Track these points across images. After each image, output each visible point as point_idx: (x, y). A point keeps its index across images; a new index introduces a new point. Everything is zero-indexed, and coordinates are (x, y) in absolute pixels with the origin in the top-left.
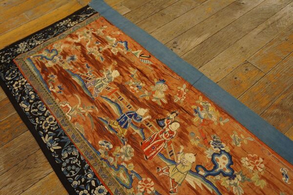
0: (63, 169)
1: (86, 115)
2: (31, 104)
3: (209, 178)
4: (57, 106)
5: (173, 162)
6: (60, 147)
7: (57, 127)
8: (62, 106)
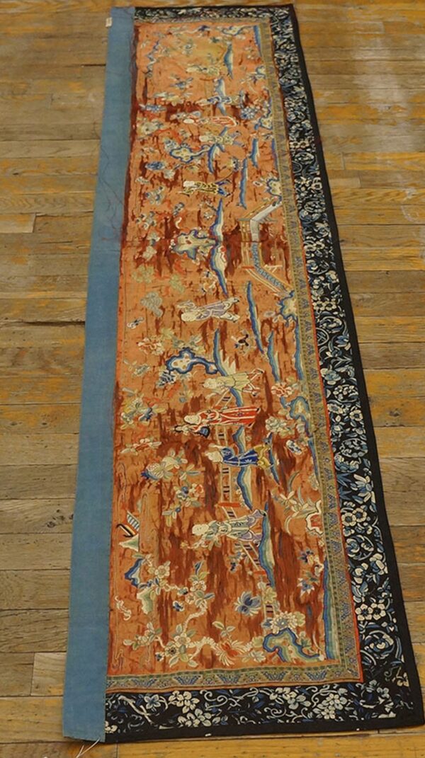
0: (366, 451)
1: (291, 494)
2: (367, 561)
3: (210, 359)
4: (327, 534)
5: (232, 390)
6: (355, 476)
7: (345, 503)
8: (321, 529)
